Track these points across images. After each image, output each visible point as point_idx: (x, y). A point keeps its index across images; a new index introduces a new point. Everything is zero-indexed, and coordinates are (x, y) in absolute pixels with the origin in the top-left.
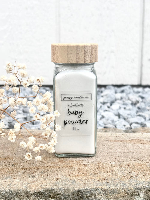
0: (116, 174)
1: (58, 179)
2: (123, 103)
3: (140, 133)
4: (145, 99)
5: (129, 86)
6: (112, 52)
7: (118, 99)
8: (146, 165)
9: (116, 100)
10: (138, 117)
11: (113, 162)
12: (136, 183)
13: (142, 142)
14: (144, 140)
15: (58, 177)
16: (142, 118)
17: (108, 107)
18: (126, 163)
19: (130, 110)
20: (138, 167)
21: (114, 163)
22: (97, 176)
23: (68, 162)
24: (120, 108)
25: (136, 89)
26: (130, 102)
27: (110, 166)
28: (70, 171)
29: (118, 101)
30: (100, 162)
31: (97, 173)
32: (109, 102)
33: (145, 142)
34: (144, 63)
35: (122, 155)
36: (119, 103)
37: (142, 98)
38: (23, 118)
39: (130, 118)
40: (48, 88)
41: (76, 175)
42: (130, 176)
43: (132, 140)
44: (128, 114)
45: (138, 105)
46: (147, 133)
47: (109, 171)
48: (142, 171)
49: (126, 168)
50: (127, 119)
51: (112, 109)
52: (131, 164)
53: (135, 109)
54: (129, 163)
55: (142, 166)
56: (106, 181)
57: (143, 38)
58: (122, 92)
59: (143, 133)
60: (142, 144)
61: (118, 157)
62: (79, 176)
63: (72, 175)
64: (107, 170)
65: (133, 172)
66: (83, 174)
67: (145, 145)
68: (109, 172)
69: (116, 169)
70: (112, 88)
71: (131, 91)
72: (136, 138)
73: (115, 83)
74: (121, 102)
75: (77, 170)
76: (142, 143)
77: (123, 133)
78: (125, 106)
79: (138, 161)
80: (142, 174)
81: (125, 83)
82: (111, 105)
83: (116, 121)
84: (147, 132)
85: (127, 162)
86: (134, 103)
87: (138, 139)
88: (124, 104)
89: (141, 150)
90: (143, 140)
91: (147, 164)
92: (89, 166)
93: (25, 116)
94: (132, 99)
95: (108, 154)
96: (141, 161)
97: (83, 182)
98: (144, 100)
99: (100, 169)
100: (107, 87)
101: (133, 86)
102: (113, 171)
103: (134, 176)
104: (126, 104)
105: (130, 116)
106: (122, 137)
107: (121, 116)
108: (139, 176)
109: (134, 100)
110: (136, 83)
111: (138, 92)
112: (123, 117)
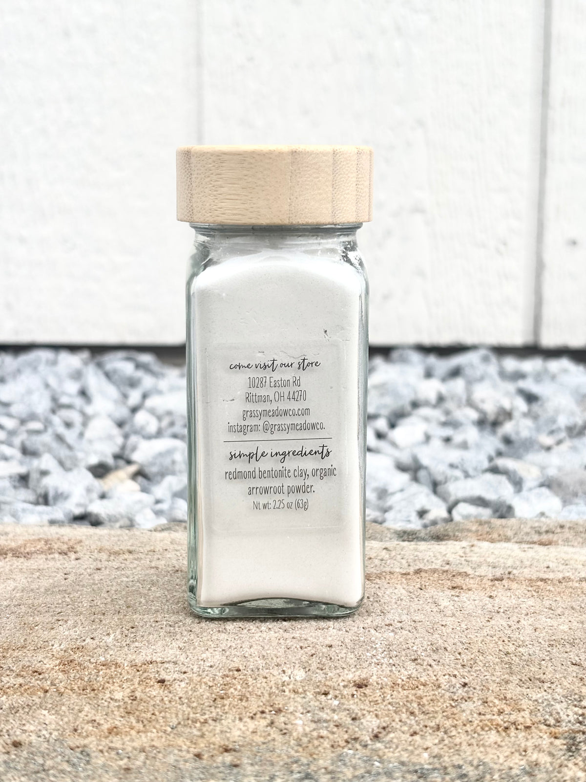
0: (289, 726)
1: (17, 745)
2: (443, 419)
3: (464, 543)
4: (539, 403)
5: (483, 352)
6: (418, 209)
7: (427, 403)
8: (439, 687)
9: (415, 405)
10: (489, 476)
11: (296, 672)
12: (362, 771)
13: (459, 581)
14: (470, 571)
15: (22, 738)
16: (503, 479)
17: (380, 436)
18: (350, 676)
19: (464, 446)
20: (400, 695)
21: (300, 674)
22: (198, 733)
23: (95, 668)
24: (428, 438)
25: (511, 364)
26: (474, 415)
27: (274, 690)
28: (87, 708)
29: (424, 411)
30: (238, 670)
31: (206, 722)
32: (385, 412)
33: (472, 581)
34: (549, 257)
35: (347, 641)
36: (427, 419)
37: (530, 398)
38: (11, 477)
39: (457, 479)
40: (146, 358)
41: (106, 727)
42: (346, 736)
43: (418, 572)
44: (452, 466)
45: (508, 428)
46: (492, 545)
47: (263, 712)
48: (412, 713)
49: (343, 697)
50: (446, 482)
51: (394, 444)
52: (373, 680)
53: (491, 443)
54: (363, 676)
55: (420, 693)
56: (228, 758)
57: (543, 153)
58: (456, 373)
59: (476, 542)
60: (453, 592)
61: (325, 650)
62: (117, 734)
63: (89, 727)
64: (254, 705)
65: (368, 718)
66: (140, 726)
67: (464, 596)
68: (259, 715)
69: (294, 704)
70: (415, 357)
71: (492, 369)
72: (437, 564)
73: (427, 340)
74: (437, 414)
75: (119, 707)
76: (454, 588)
77: (387, 545)
78: (448, 432)
79: (411, 666)
80: (405, 728)
81: (468, 340)
82: (392, 426)
83: (393, 494)
84: (492, 541)
85: (358, 673)
86: (491, 417)
87: (447, 567)
88: (445, 424)
89: (438, 618)
90: (467, 575)
91: (443, 680)
92: (180, 688)
93: (23, 470)
94: (483, 401)
95: (286, 635)
96: (420, 669)
97: (121, 763)
98: (535, 407)
99: (226, 702)
100: (395, 355)
101: (501, 351)
102: (279, 711)
103: (367, 738)
104: (454, 424)
105: (458, 473)
106: (377, 562)
107: (422, 474)
108: (388, 738)
109: (490, 408)
110: (518, 339)
111: (519, 376)
112: (430, 474)
